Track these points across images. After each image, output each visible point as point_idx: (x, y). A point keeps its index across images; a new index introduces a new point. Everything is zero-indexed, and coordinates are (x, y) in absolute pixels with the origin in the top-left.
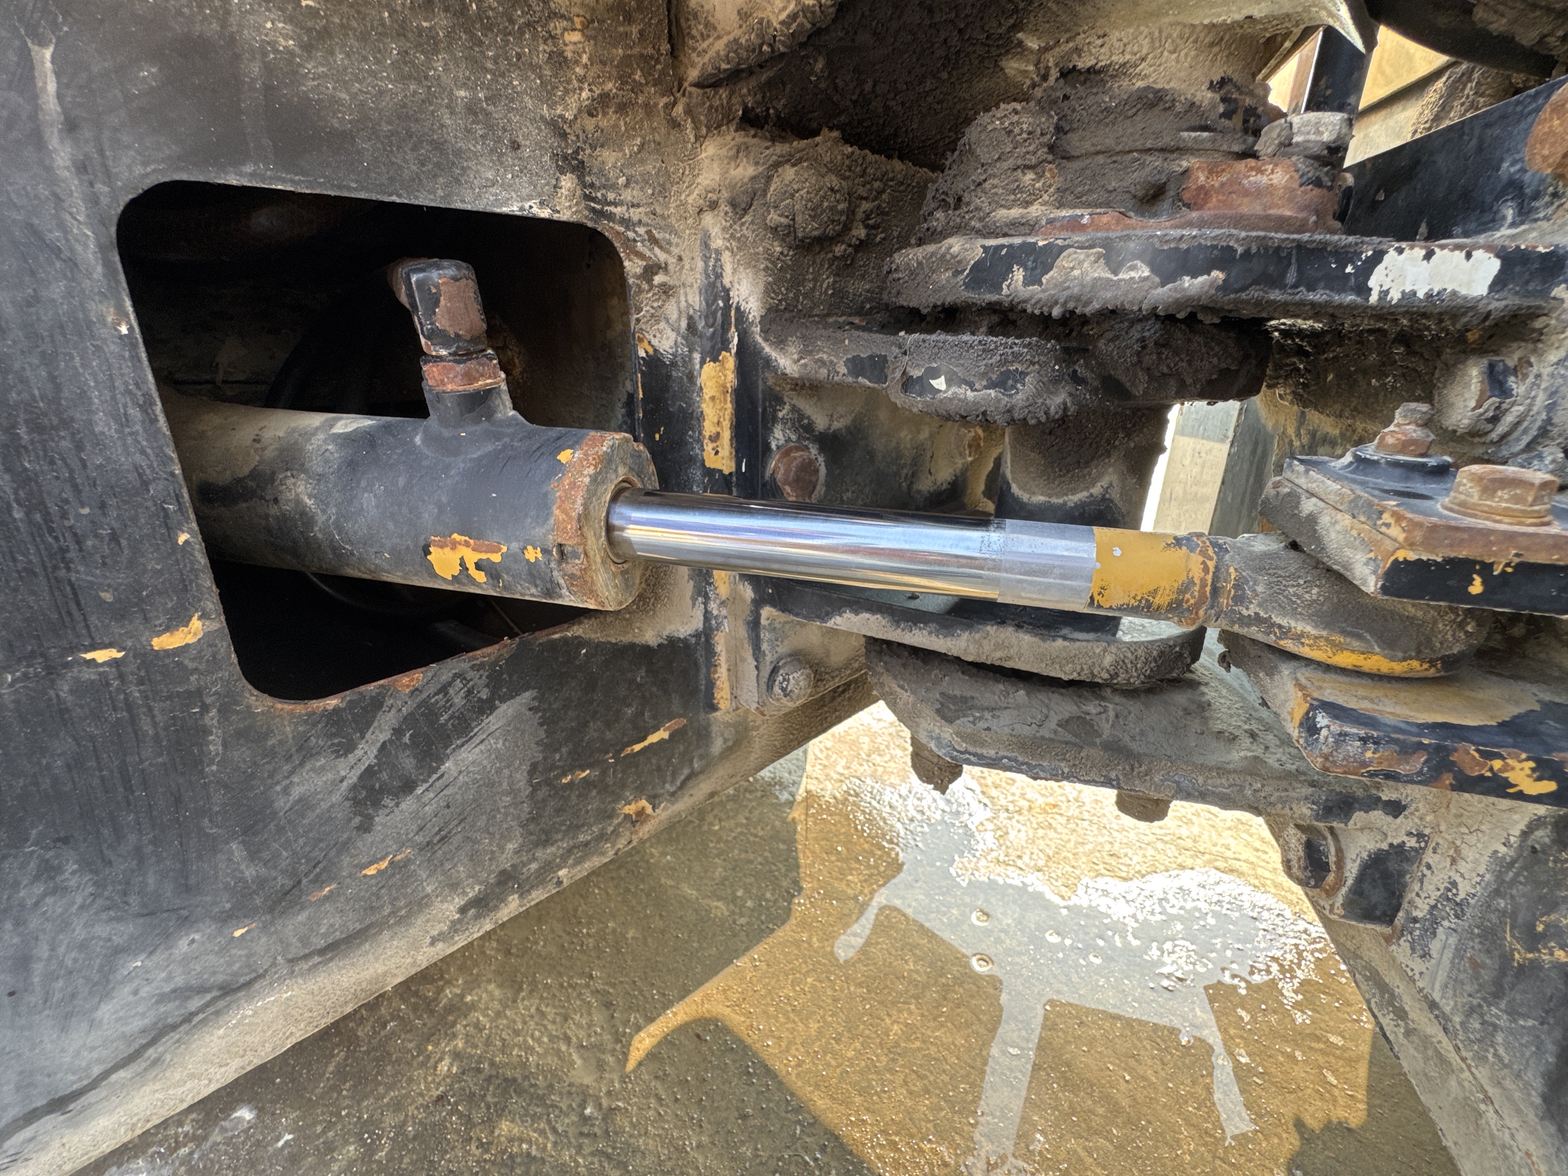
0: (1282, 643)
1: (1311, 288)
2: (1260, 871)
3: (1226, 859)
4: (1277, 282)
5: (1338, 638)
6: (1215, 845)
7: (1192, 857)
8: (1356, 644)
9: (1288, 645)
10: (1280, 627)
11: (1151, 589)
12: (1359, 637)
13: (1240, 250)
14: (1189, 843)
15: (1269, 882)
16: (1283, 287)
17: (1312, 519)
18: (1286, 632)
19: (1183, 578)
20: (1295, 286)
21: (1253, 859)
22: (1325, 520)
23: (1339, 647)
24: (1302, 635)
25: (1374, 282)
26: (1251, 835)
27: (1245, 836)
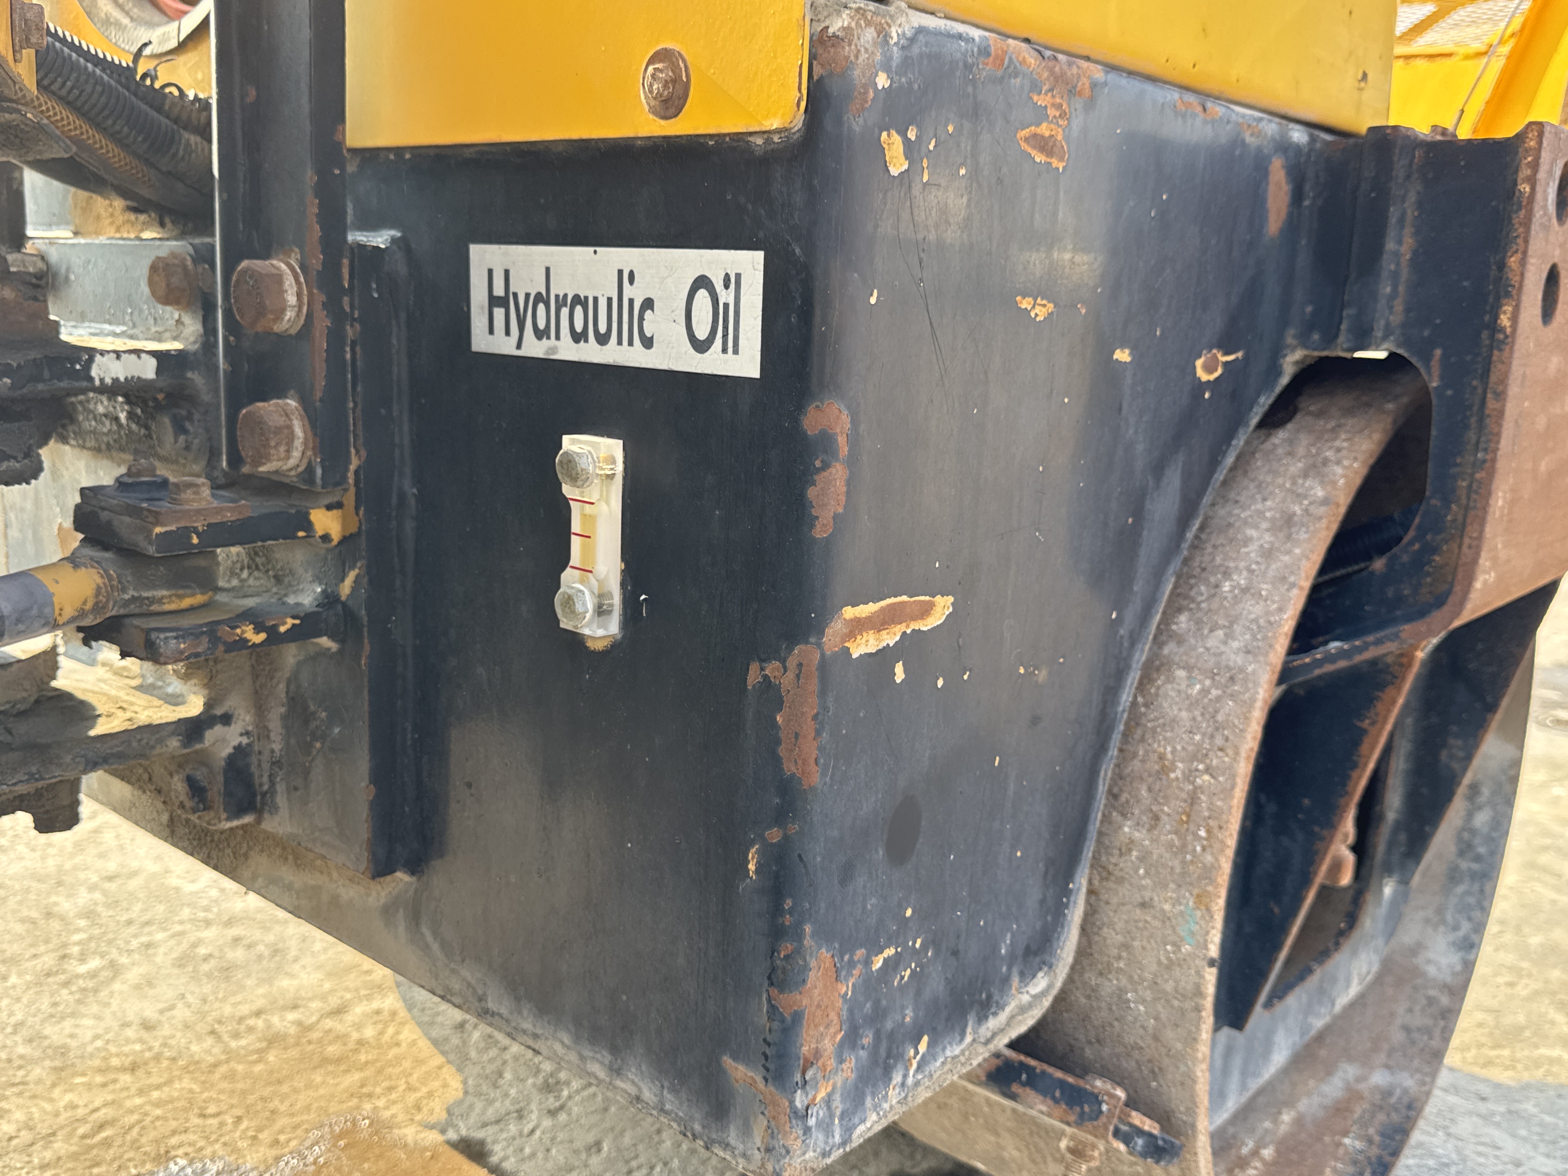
0: (152, 608)
1: (60, 380)
2: (129, 1104)
3: (83, 1120)
4: (39, 379)
5: (181, 592)
6: (57, 1114)
7: (45, 1148)
8: (189, 591)
9: (155, 608)
10: (148, 598)
11: (83, 599)
12: (187, 587)
13: (15, 365)
14: (26, 1136)
15: (148, 1108)
16: (43, 381)
17: (109, 523)
18: (152, 601)
19: (95, 586)
20: (50, 380)
21: (109, 1098)
22: (116, 523)
23: (181, 597)
24: (163, 597)
25: (94, 372)
26: (84, 1074)
27: (78, 1080)
